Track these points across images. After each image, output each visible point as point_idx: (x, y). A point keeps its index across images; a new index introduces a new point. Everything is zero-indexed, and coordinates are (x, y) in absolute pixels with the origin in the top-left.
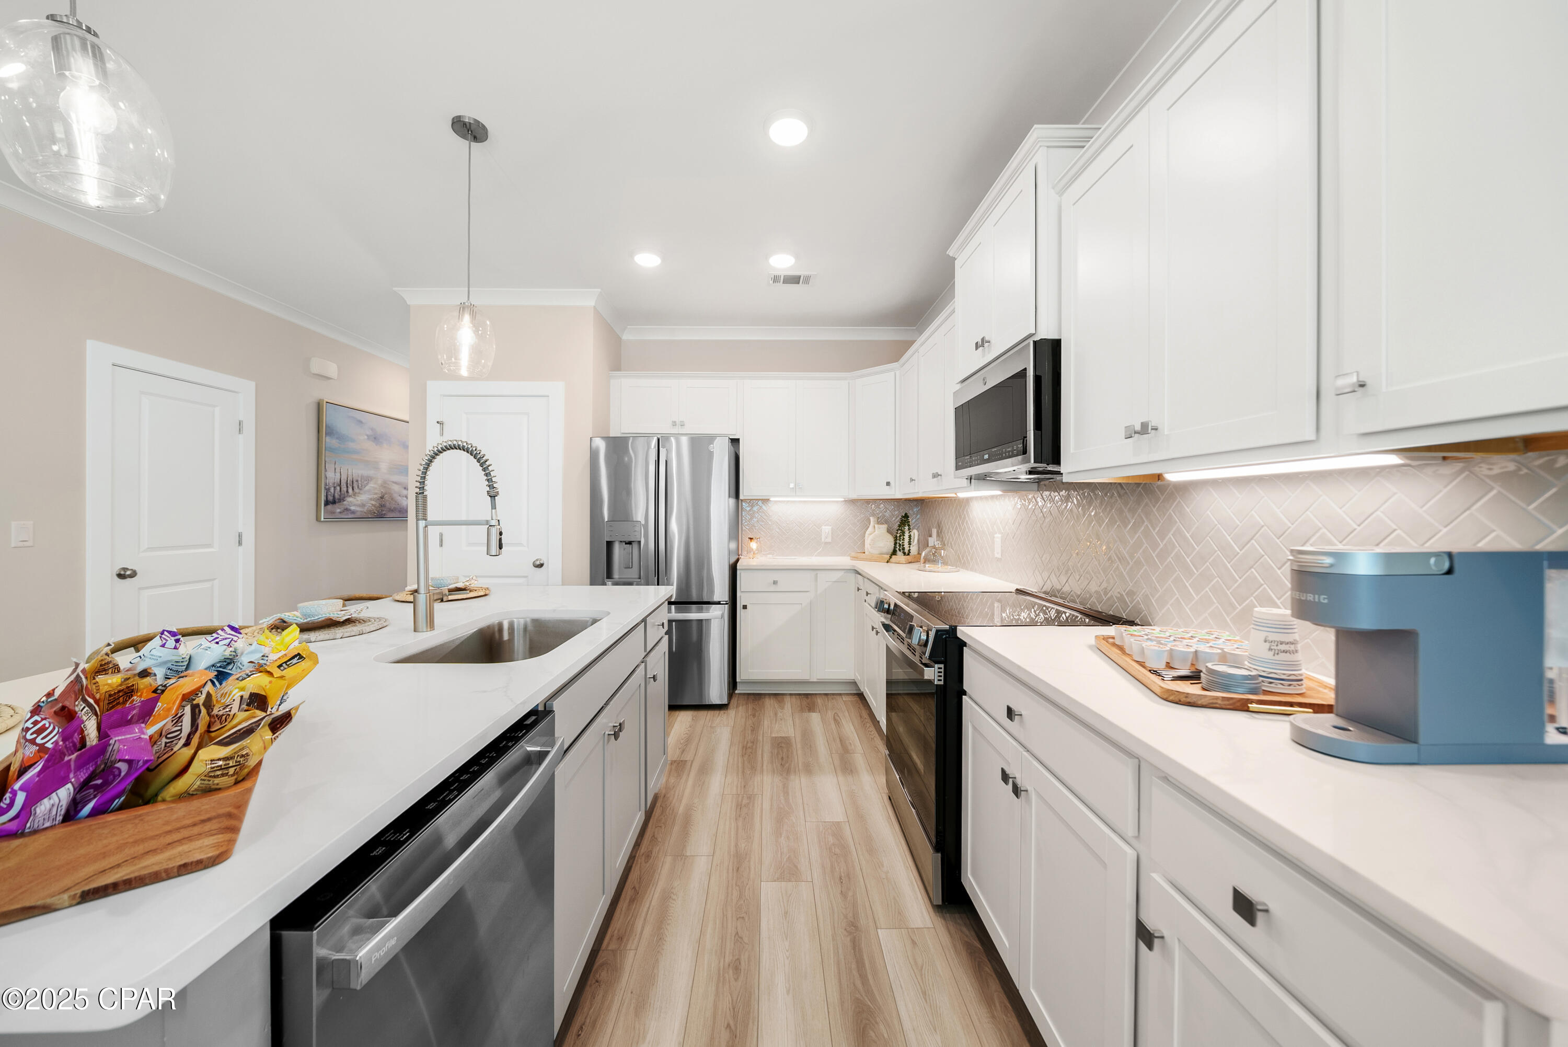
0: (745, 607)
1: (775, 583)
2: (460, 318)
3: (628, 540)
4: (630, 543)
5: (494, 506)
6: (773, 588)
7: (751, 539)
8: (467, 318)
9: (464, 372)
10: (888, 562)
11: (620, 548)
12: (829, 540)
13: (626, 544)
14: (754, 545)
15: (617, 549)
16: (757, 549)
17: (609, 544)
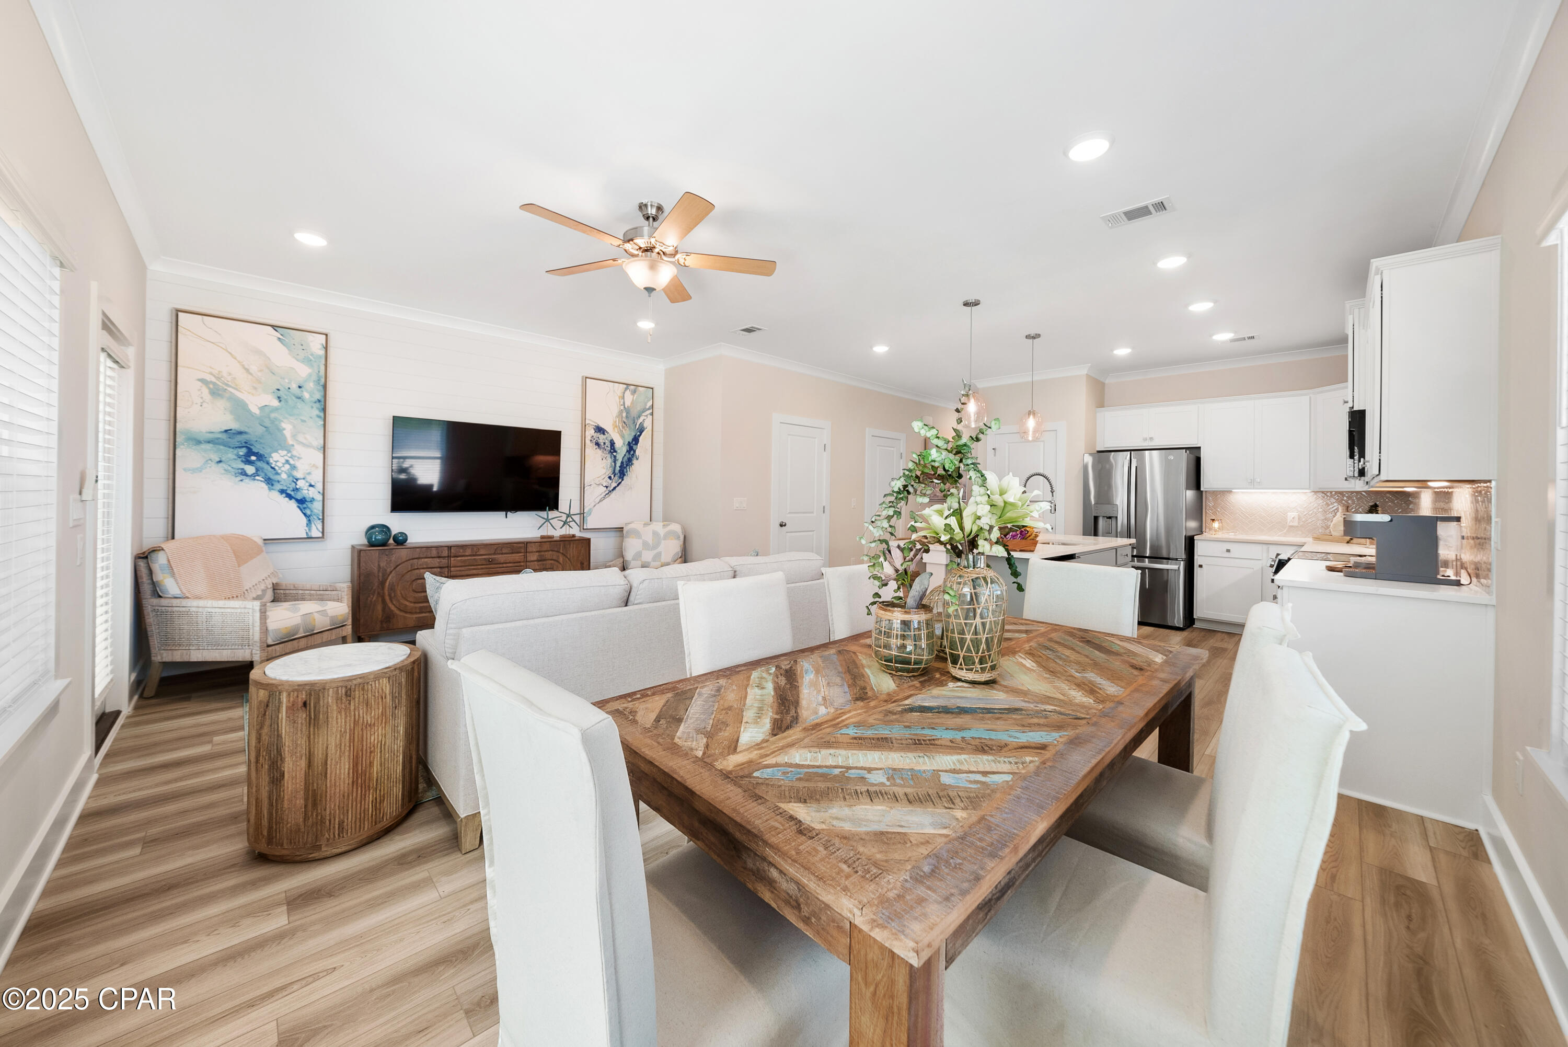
0: (1201, 566)
1: (1228, 551)
2: (1029, 417)
3: (1108, 516)
4: (1110, 518)
5: (1053, 496)
6: (1227, 555)
7: (1213, 520)
8: (1031, 417)
9: (1030, 438)
10: (1348, 542)
11: (1103, 520)
12: (1296, 524)
13: (1107, 518)
14: (1216, 525)
15: (1101, 522)
16: (1219, 528)
17: (1096, 518)
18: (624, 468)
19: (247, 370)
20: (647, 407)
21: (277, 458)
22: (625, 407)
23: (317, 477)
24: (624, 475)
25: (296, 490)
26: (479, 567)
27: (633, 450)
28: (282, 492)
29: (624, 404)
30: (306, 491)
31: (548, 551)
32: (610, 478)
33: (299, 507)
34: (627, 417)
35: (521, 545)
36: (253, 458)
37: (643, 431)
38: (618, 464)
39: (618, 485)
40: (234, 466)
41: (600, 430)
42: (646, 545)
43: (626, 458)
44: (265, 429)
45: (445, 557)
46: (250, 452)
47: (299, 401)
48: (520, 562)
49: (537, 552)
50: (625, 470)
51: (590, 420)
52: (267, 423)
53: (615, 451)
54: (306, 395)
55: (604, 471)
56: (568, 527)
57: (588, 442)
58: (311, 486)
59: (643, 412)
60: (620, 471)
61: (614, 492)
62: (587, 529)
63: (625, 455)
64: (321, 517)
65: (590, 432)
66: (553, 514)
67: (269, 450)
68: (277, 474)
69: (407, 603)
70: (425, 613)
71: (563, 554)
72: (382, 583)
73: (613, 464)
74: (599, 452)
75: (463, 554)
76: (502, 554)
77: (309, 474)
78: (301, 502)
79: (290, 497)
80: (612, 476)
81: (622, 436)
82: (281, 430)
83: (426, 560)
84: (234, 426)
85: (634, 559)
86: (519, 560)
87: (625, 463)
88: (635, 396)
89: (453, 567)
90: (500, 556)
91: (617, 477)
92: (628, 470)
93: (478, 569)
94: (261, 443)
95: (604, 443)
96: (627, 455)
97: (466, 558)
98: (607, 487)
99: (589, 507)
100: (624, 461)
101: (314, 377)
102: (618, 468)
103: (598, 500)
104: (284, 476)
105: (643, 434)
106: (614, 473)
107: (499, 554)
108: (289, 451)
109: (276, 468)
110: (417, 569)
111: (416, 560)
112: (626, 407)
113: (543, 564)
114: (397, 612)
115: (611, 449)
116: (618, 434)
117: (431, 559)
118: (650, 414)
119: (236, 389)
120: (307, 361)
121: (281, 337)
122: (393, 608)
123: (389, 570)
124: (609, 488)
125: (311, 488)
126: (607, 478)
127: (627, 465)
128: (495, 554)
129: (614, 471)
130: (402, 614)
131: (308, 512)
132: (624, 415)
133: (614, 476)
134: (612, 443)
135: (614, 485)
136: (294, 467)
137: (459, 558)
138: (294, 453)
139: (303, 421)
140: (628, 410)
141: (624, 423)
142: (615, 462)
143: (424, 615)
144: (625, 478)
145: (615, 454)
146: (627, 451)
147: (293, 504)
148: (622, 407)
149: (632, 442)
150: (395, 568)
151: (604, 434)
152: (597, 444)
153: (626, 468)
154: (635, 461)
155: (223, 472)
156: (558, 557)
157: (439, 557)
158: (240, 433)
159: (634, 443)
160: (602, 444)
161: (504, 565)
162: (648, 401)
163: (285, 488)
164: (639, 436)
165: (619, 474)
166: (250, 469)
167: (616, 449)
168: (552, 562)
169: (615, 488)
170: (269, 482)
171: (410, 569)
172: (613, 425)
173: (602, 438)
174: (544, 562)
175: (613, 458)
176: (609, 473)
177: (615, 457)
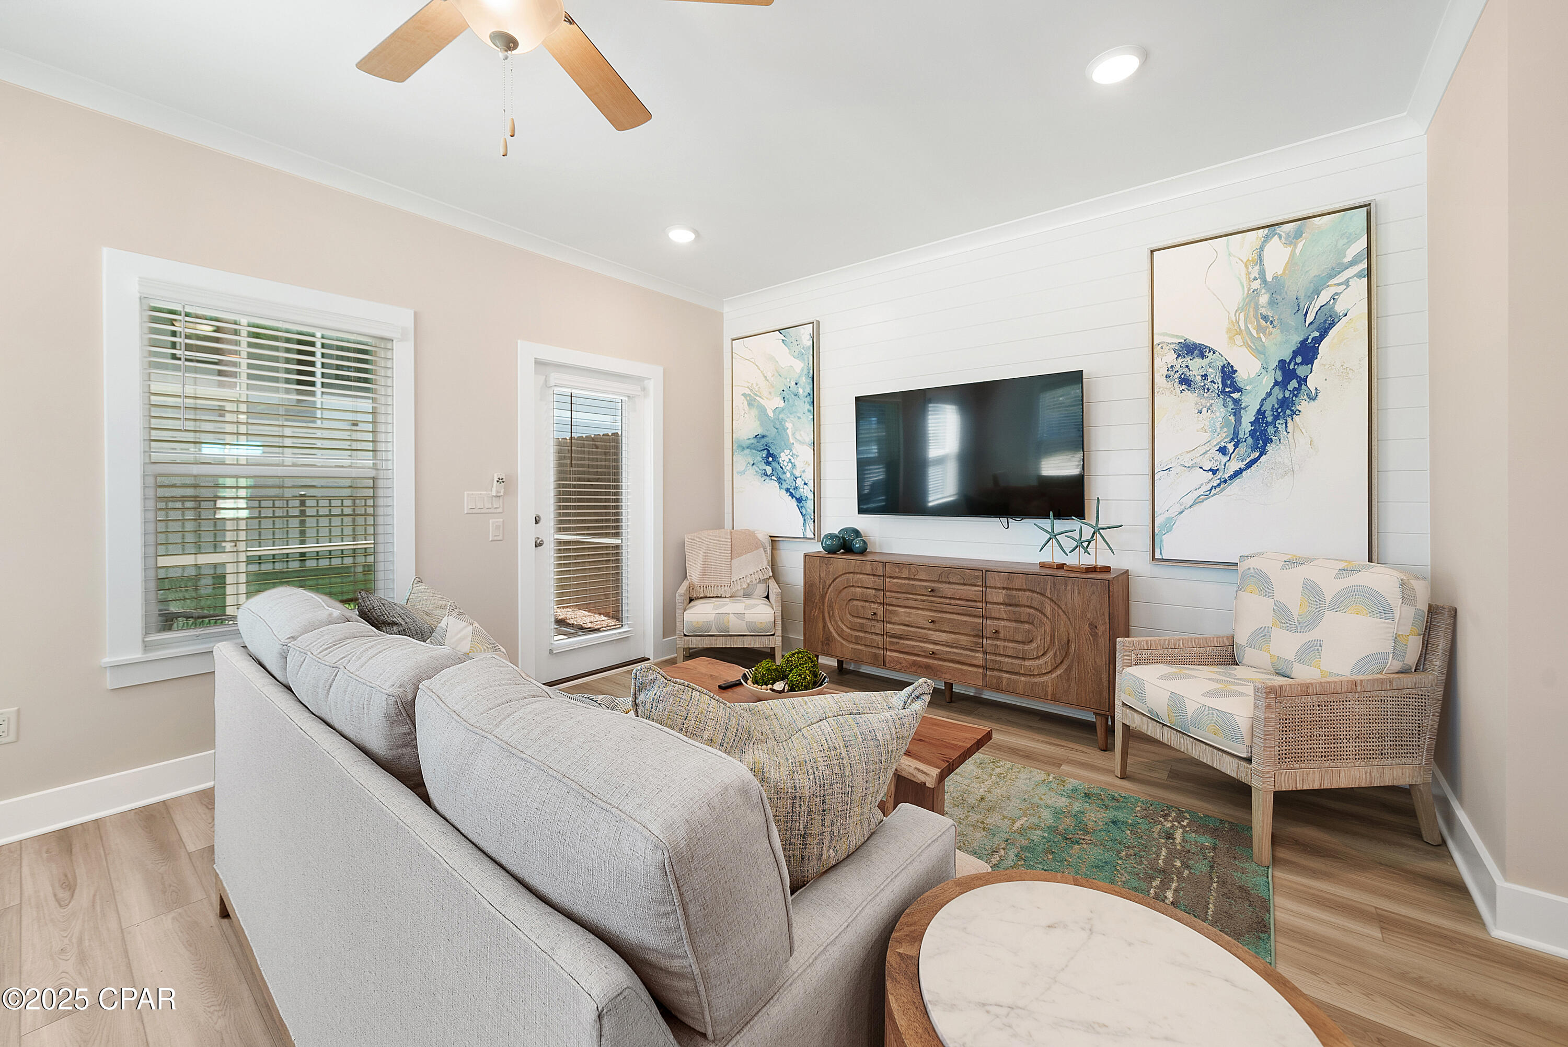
18: (1268, 424)
19: (765, 377)
20: (1348, 258)
21: (784, 457)
22: (1264, 281)
23: (809, 476)
24: (1268, 441)
25: (796, 488)
26: (919, 597)
27: (1296, 376)
28: (787, 490)
29: (1262, 273)
30: (802, 490)
31: (1024, 590)
32: (1223, 450)
33: (797, 505)
34: (1272, 303)
35: (977, 573)
36: (771, 459)
37: (1332, 325)
38: (1248, 417)
39: (1249, 465)
40: (760, 468)
41: (1191, 349)
42: (1282, 615)
43: (1272, 401)
44: (776, 430)
45: (880, 576)
46: (769, 455)
47: (796, 397)
48: (975, 601)
49: (1004, 588)
50: (1271, 430)
51: (1165, 334)
52: (777, 426)
53: (1239, 390)
54: (801, 391)
55: (1206, 437)
56: (1082, 550)
57: (1160, 380)
58: (805, 484)
59: (1331, 277)
60: (1252, 434)
61: (1238, 481)
62: (1162, 560)
63: (1269, 394)
64: (812, 517)
65: (1167, 358)
66: (1073, 524)
67: (779, 451)
68: (784, 473)
69: (845, 628)
70: (861, 645)
71: (1051, 599)
72: (823, 597)
73: (1232, 418)
74: (1190, 397)
75: (899, 575)
76: (949, 583)
77: (804, 471)
78: (799, 500)
79: (792, 495)
80: (1230, 447)
81: (1259, 351)
82: (785, 429)
83: (861, 576)
84: (759, 431)
85: (1251, 644)
86: (974, 598)
87: (1268, 413)
88: (1300, 246)
89: (889, 591)
90: (947, 586)
91: (1243, 448)
92: (1281, 428)
93: (916, 600)
94: (774, 445)
95: (1205, 377)
96: (1278, 393)
97: (903, 582)
98: (1214, 472)
99: (1167, 515)
100: (1267, 407)
101: (805, 372)
102: (1246, 427)
103: (1189, 500)
104: (788, 475)
105: (1332, 332)
106: (1236, 440)
107: (945, 582)
108: (791, 450)
109: (784, 467)
110: (853, 586)
111: (852, 575)
112: (1269, 278)
113: (1014, 613)
114: (836, 636)
115: (1224, 384)
116: (1245, 350)
117: (866, 576)
118: (1359, 275)
119: (760, 397)
120: (800, 356)
121: (784, 338)
122: (832, 630)
123: (828, 583)
124: (1219, 475)
125: (805, 486)
126: (1214, 451)
127: (1276, 418)
128: (938, 581)
129: (1236, 433)
130: (839, 639)
131: (804, 512)
132: (1264, 299)
133: (1236, 446)
134: (1228, 373)
135: (1235, 466)
136: (794, 466)
137: (895, 580)
138: (794, 451)
139: (799, 418)
140: (1275, 289)
141: (1265, 318)
142: (1237, 413)
143: (859, 647)
144: (1269, 448)
145: (1235, 396)
146: (1276, 383)
147: (794, 502)
148: (1256, 284)
149: (1294, 358)
150: (833, 581)
151: (1203, 356)
152: (1185, 381)
153: (1273, 423)
154: (1303, 405)
155: (755, 473)
156: (1042, 604)
157: (874, 575)
158: (763, 437)
159: (1299, 360)
160: (1199, 378)
161: (953, 602)
162: (1350, 242)
163: (789, 487)
164: (1319, 340)
165: (1250, 440)
166: (769, 470)
167: (1241, 385)
168: (1032, 611)
169: (1237, 473)
170: (779, 480)
171: (845, 586)
172: (1229, 330)
173: (1196, 366)
174: (1018, 609)
175: (1231, 405)
176: (1223, 437)
177: (1236, 402)
